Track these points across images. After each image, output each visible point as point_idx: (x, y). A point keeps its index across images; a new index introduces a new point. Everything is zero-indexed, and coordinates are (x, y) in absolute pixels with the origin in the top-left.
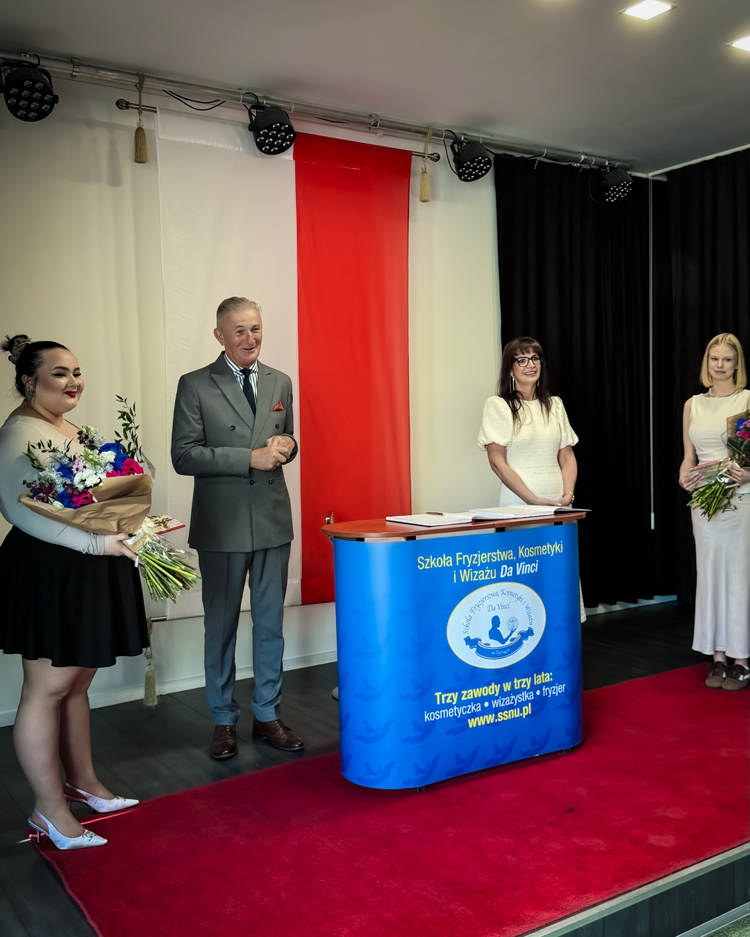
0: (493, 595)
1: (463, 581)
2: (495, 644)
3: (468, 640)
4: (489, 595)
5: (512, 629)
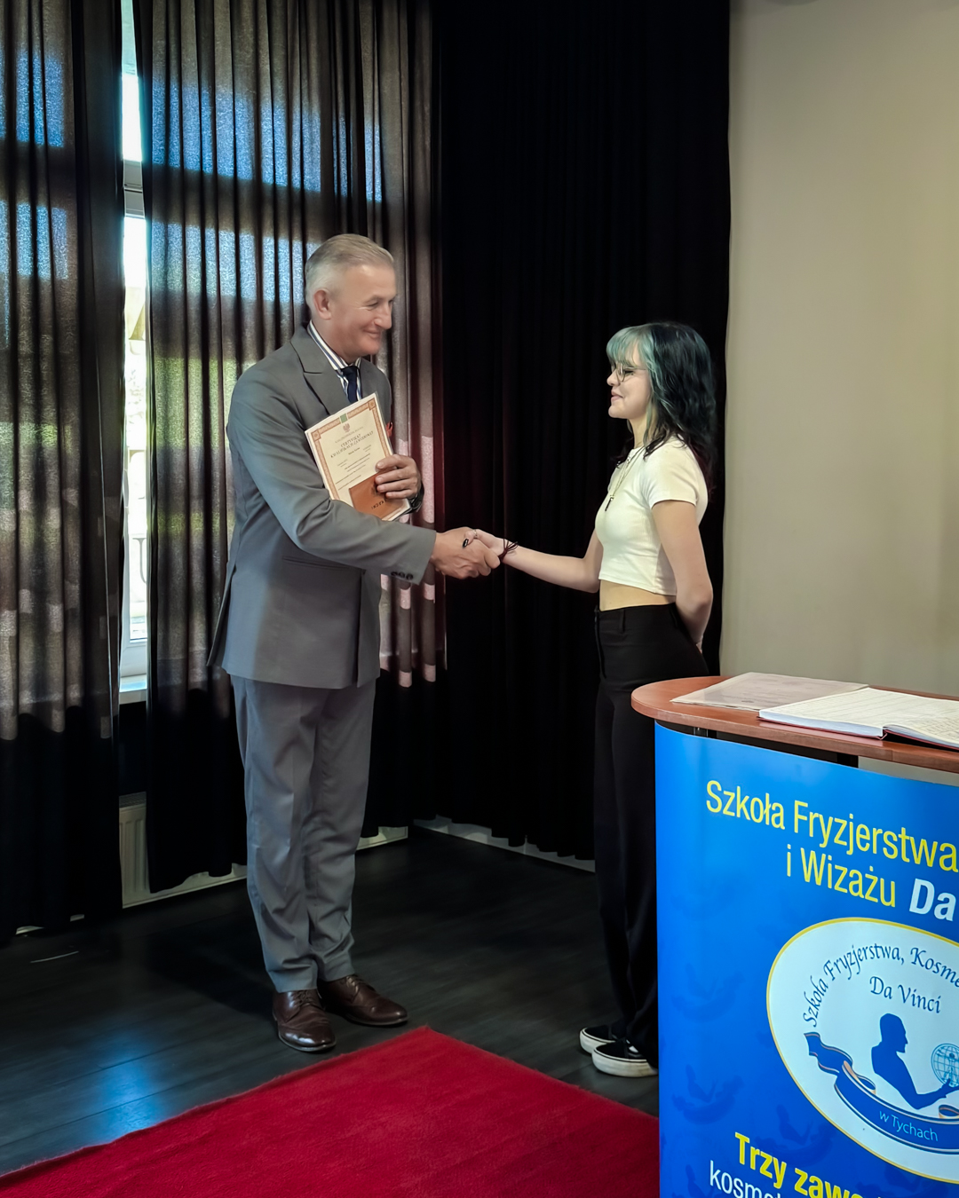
0: (886, 952)
1: (807, 878)
2: (886, 1092)
3: (814, 1041)
4: (876, 947)
5: (949, 1081)
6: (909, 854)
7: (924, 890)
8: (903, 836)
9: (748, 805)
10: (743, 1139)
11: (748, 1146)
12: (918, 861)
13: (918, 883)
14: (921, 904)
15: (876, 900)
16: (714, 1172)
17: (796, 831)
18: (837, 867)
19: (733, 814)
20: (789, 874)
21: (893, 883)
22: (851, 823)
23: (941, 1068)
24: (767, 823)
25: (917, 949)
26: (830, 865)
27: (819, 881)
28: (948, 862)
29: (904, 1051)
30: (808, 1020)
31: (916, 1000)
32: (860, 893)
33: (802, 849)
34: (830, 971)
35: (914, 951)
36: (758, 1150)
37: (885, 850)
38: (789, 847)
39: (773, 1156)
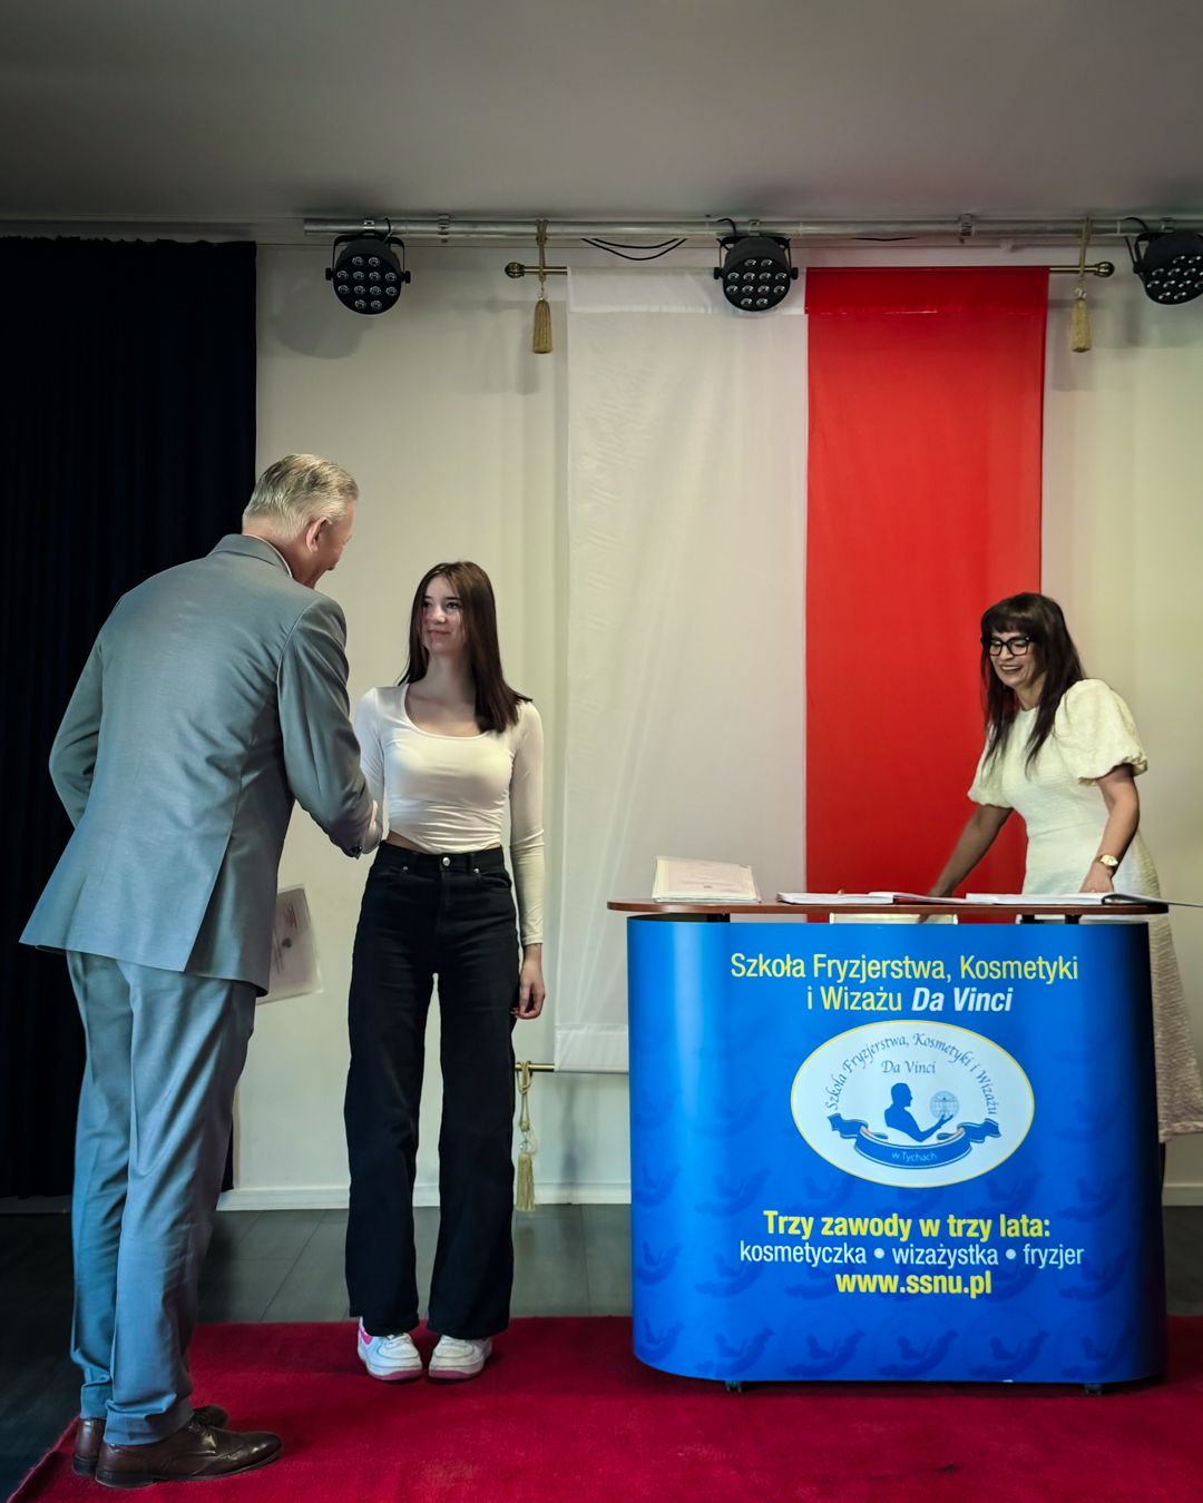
0: (894, 1042)
1: (827, 1006)
3: (836, 1122)
4: (886, 1040)
5: (943, 1116)
7: (922, 994)
8: (907, 961)
9: (770, 966)
10: (770, 1214)
11: (776, 1219)
12: (917, 976)
14: (920, 1004)
15: (886, 1009)
16: (745, 1248)
17: (816, 975)
18: (852, 994)
19: (756, 975)
20: (810, 1007)
21: (899, 995)
22: (864, 962)
23: (937, 1108)
24: (789, 975)
25: (917, 1034)
26: (846, 994)
27: (837, 1006)
29: (910, 1106)
30: (829, 1107)
31: (918, 1068)
32: (872, 1007)
34: (848, 1066)
36: (786, 1217)
37: (892, 973)
38: (810, 988)
39: (800, 1217)
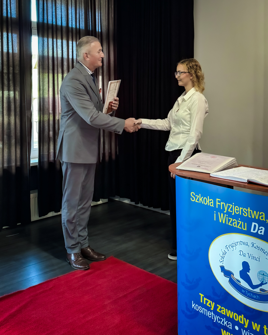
0: (244, 243)
1: (220, 221)
2: (244, 284)
3: (222, 268)
4: (241, 242)
5: (263, 281)
6: (251, 215)
7: (255, 226)
8: (249, 210)
9: (203, 199)
10: (202, 295)
11: (203, 297)
12: (253, 217)
13: (253, 224)
14: (254, 230)
15: (241, 228)
16: (193, 304)
17: (217, 207)
18: (229, 218)
19: (198, 202)
20: (215, 220)
21: (246, 223)
22: (233, 206)
23: (260, 277)
24: (208, 205)
25: (253, 243)
26: (227, 218)
27: (224, 222)
28: (262, 218)
29: (249, 272)
30: (221, 262)
31: (253, 258)
32: (236, 226)
33: (219, 213)
34: (227, 248)
35: (252, 243)
36: (206, 299)
37: (243, 214)
38: (215, 212)
39: (211, 301)
